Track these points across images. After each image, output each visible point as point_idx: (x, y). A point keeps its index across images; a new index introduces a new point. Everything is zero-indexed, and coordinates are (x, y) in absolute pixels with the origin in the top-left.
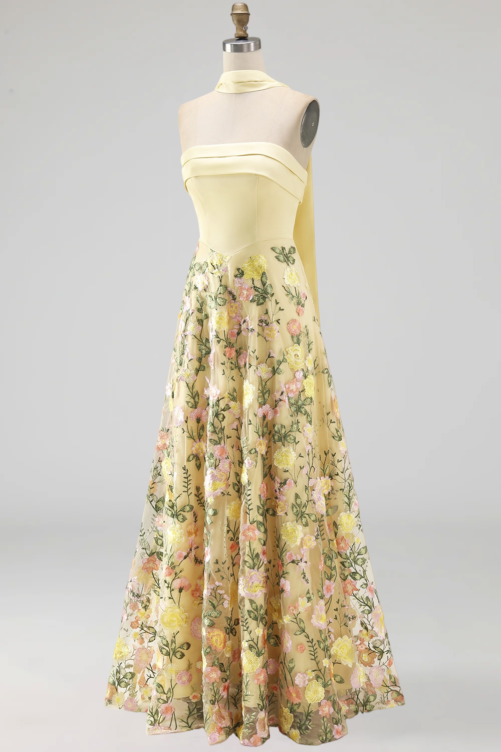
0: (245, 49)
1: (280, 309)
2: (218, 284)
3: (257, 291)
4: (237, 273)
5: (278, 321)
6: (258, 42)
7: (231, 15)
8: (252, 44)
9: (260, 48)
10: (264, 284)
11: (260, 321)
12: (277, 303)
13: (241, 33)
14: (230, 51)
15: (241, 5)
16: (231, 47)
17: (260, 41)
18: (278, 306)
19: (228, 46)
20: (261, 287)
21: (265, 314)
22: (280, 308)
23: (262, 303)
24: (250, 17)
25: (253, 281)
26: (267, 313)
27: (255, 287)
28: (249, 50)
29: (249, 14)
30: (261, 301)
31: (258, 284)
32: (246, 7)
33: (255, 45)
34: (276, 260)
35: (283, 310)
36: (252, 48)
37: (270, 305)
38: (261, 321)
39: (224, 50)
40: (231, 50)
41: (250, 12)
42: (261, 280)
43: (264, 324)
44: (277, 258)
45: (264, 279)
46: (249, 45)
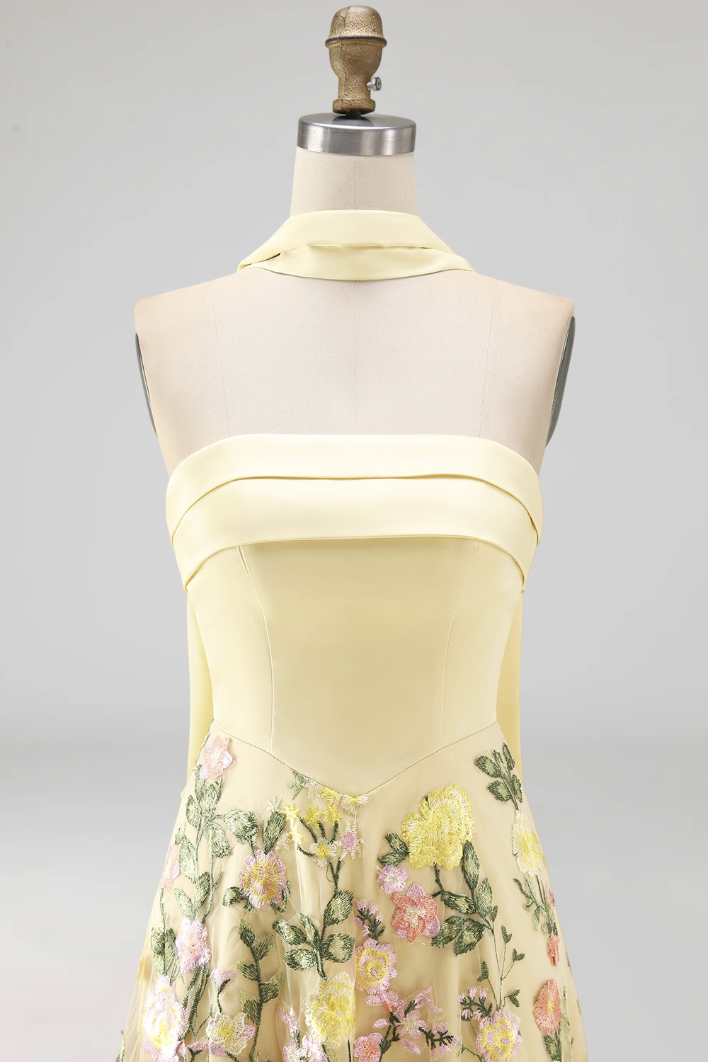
0: (368, 143)
1: (517, 957)
2: (327, 887)
3: (455, 907)
4: (387, 849)
5: (513, 998)
6: (407, 132)
7: (328, 42)
8: (390, 134)
9: (412, 149)
10: (471, 883)
11: (463, 1003)
12: (507, 938)
13: (354, 98)
14: (319, 149)
15: (360, 10)
16: (325, 133)
17: (413, 127)
18: (511, 945)
19: (317, 134)
20: (465, 893)
21: (479, 980)
22: (515, 952)
23: (471, 946)
24: (384, 50)
25: (437, 872)
26: (485, 975)
27: (442, 892)
28: (378, 150)
29: (384, 42)
30: (468, 937)
31: (453, 883)
32: (375, 18)
33: (398, 139)
34: (491, 797)
35: (522, 956)
36: (389, 148)
37: (491, 946)
38: (467, 1004)
39: (302, 142)
40: (324, 146)
41: (386, 36)
42: (463, 869)
43: (477, 1014)
44: (492, 789)
45: (471, 868)
46: (380, 136)
